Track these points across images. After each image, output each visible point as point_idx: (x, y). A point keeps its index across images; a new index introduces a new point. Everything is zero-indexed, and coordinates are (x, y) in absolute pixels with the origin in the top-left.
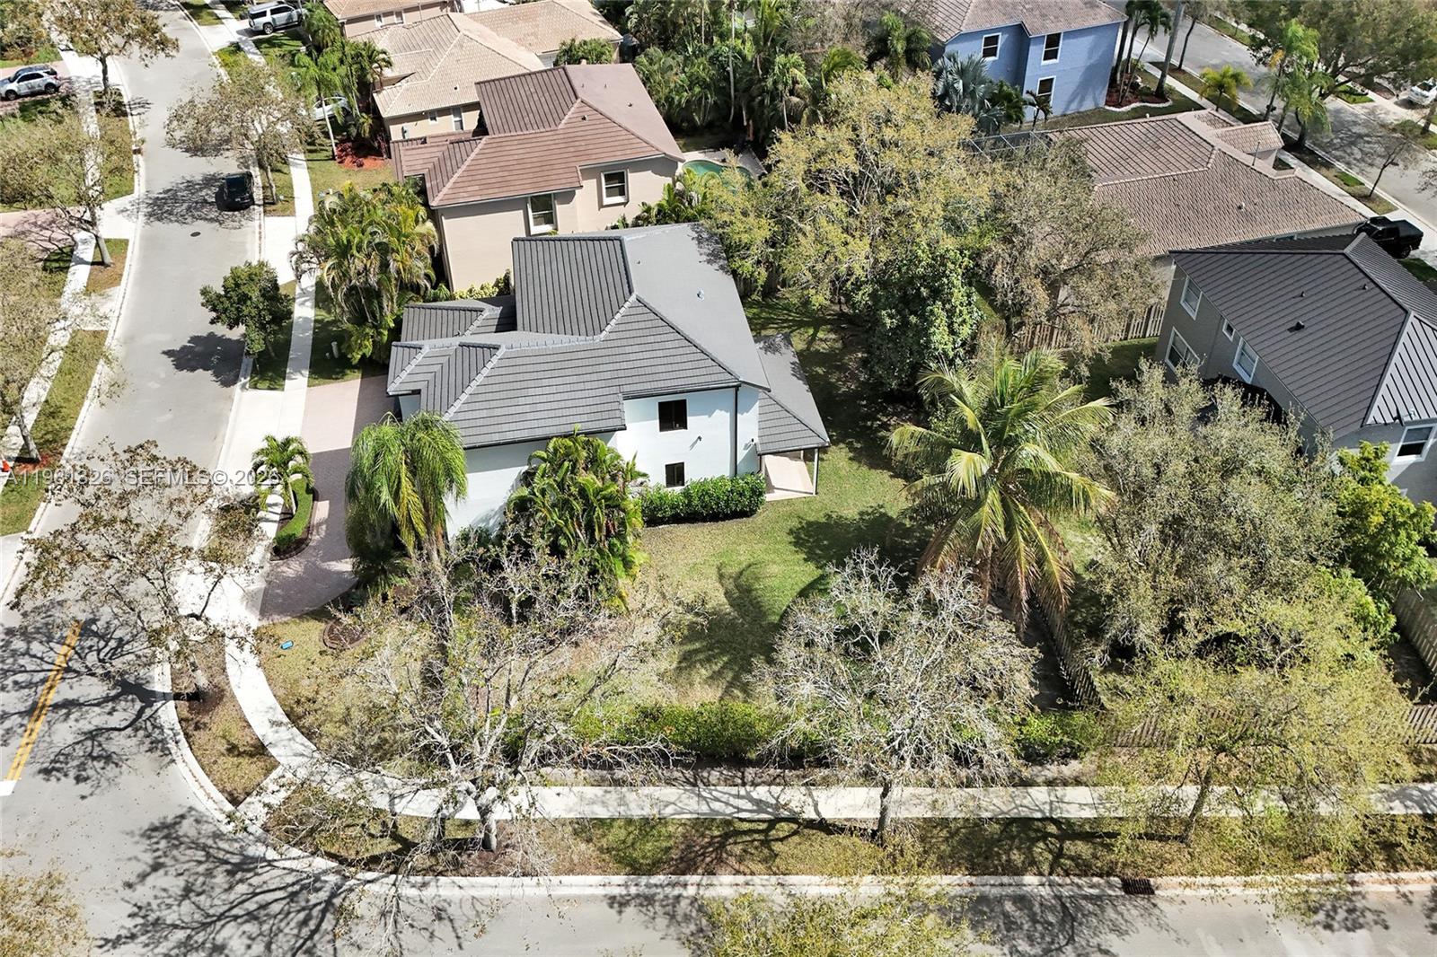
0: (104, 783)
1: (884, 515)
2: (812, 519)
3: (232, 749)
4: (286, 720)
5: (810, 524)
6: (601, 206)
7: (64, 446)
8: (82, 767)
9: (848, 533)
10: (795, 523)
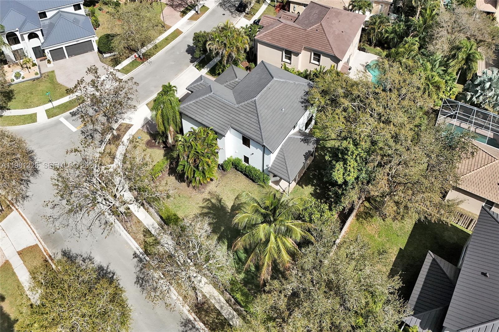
4: (123, 155)
6: (310, 62)
7: (150, 58)
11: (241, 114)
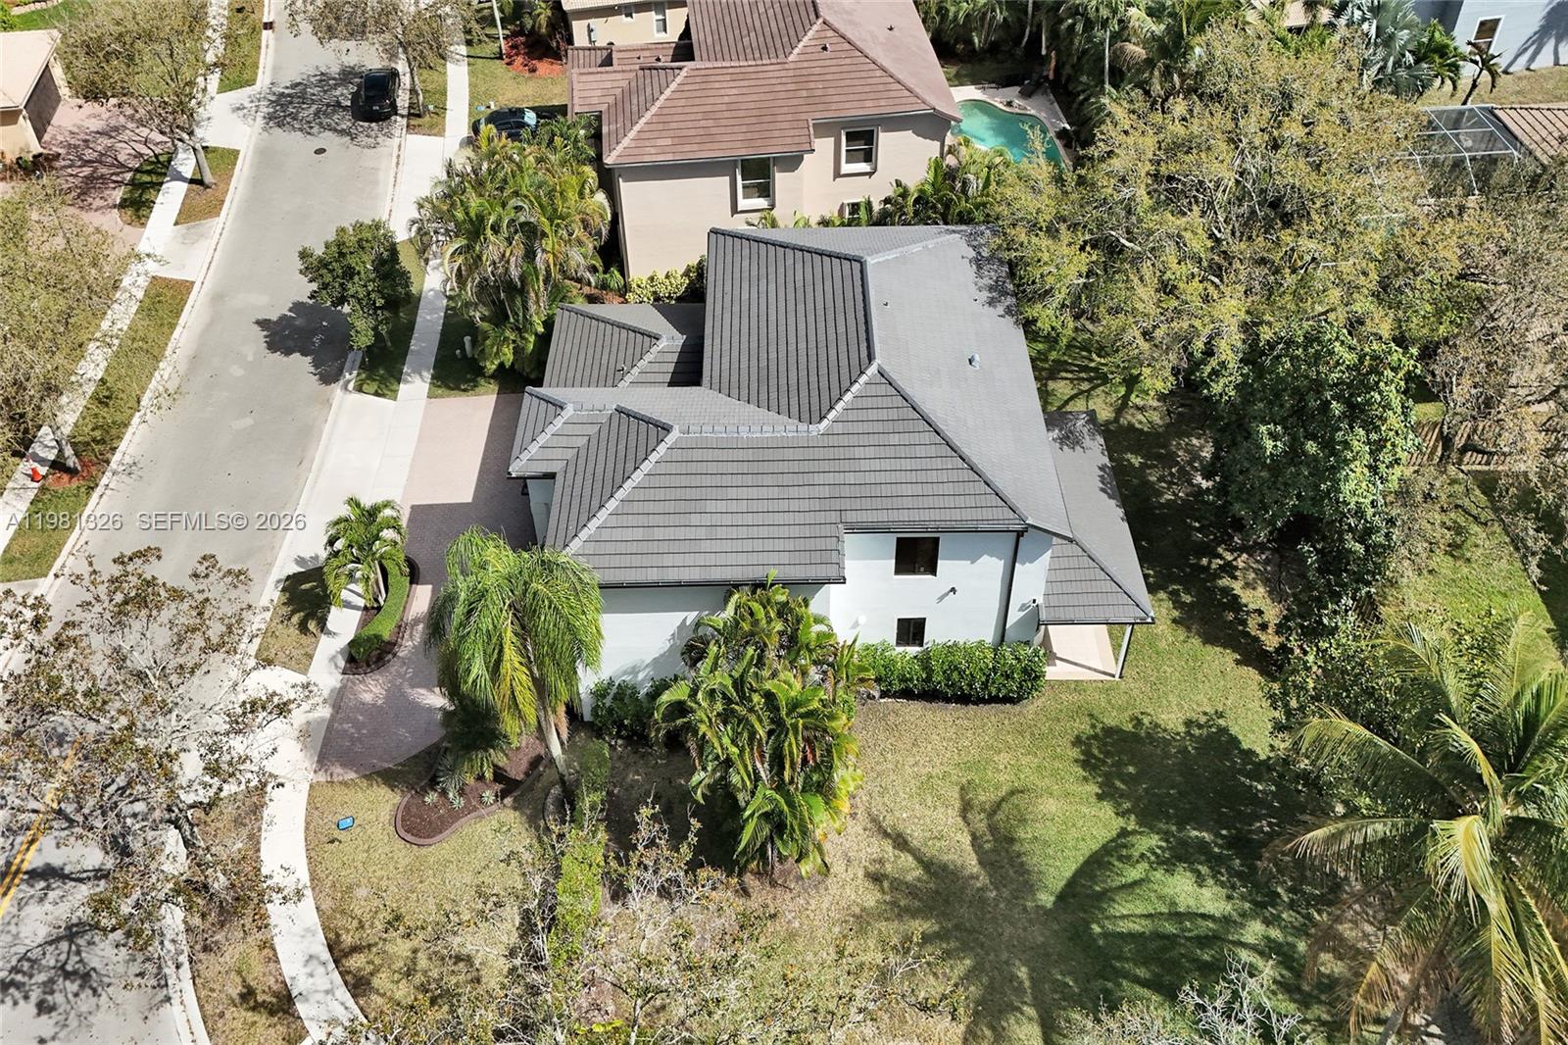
0: (73, 1022)
1: (1224, 731)
2: (1110, 722)
3: (248, 995)
4: (326, 955)
5: (1109, 731)
6: (837, 174)
7: (114, 450)
8: (49, 987)
9: (1167, 755)
10: (1083, 726)
11: (859, 452)
